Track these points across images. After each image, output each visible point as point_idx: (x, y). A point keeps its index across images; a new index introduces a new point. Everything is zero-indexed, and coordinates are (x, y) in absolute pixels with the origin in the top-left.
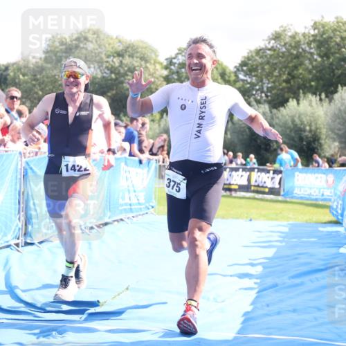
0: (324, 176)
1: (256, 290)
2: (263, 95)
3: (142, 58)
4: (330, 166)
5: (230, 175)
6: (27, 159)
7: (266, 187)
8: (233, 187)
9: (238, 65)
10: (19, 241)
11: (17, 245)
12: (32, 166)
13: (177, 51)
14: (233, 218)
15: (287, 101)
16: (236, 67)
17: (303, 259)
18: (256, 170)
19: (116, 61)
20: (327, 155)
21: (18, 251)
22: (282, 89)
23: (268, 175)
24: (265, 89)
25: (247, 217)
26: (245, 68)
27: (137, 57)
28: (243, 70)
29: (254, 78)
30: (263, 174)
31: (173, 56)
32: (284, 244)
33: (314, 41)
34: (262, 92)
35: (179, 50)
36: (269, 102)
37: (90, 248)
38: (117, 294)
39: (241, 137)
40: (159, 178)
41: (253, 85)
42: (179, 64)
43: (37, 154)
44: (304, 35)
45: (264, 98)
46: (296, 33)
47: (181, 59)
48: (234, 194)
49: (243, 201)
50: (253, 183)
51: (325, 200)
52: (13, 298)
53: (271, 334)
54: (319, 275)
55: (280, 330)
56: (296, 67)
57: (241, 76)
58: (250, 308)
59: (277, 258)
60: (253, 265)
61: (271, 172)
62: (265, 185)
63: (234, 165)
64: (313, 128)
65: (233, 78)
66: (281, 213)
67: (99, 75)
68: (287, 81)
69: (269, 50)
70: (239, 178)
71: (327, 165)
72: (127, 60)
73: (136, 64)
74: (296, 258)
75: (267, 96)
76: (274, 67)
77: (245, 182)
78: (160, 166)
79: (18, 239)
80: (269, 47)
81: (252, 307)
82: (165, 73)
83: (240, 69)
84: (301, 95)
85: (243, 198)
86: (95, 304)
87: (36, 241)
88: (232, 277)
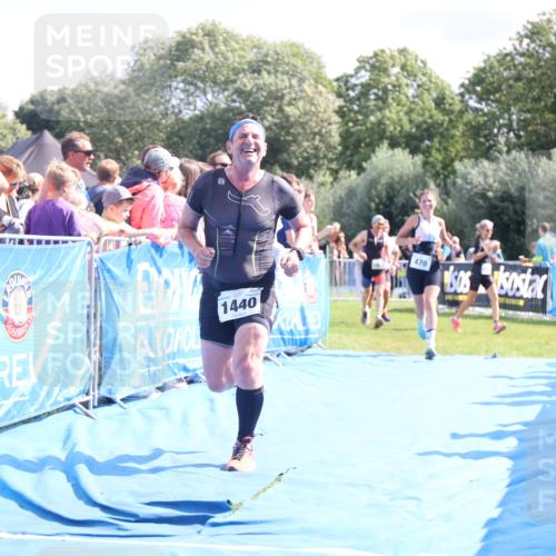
1: (507, 481)
2: (512, 134)
5: (456, 277)
6: (101, 255)
7: (521, 298)
8: (461, 298)
9: (467, 82)
10: (90, 398)
11: (86, 404)
12: (110, 265)
13: (358, 64)
14: (462, 353)
16: (462, 85)
18: (502, 268)
19: (247, 82)
21: (88, 415)
23: (523, 276)
24: (515, 124)
25: (487, 351)
26: (478, 89)
27: (283, 73)
28: (475, 92)
29: (494, 105)
30: (515, 274)
31: (353, 72)
32: (554, 398)
34: (510, 129)
36: (520, 147)
37: (212, 410)
38: (261, 488)
39: (472, 211)
40: (331, 284)
41: (493, 118)
42: (363, 85)
45: (514, 140)
47: (364, 77)
49: (480, 322)
52: (80, 497)
57: (473, 103)
58: (495, 513)
59: (540, 423)
61: (530, 270)
62: (518, 294)
63: (461, 260)
65: (457, 107)
66: (547, 343)
67: (223, 106)
69: (522, 55)
73: (281, 85)
75: (518, 137)
78: (332, 263)
79: (87, 394)
80: (522, 49)
81: (500, 510)
83: (471, 88)
85: (481, 317)
86: (222, 507)
87: (118, 397)
88: (465, 456)
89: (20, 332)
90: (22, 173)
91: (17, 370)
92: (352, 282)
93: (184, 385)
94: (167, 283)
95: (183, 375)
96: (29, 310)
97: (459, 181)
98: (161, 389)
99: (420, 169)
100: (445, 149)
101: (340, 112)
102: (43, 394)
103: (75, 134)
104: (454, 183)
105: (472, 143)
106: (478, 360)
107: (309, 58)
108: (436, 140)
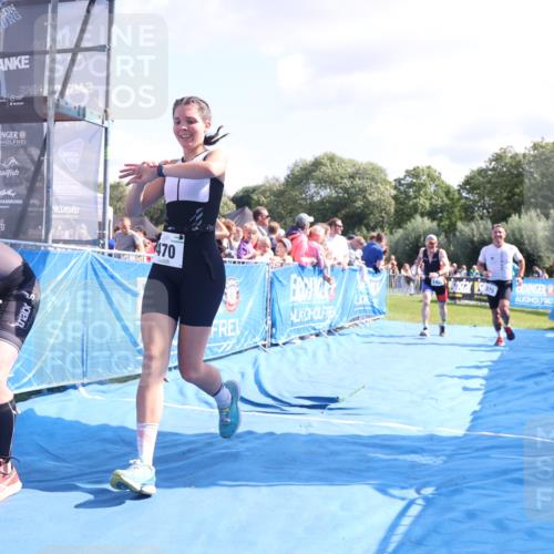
0: (544, 286)
1: (482, 392)
2: (485, 211)
3: (373, 179)
4: (550, 276)
5: (455, 285)
8: (457, 295)
9: (461, 184)
10: (266, 343)
11: (264, 346)
14: (458, 324)
15: (510, 216)
16: (459, 185)
17: (527, 363)
18: (479, 280)
19: (347, 183)
20: (547, 266)
21: (265, 351)
22: (503, 206)
24: (487, 206)
25: (471, 323)
26: (468, 187)
27: (367, 179)
28: (466, 189)
29: (476, 196)
31: (402, 177)
32: (508, 348)
33: (533, 161)
34: (484, 209)
35: (408, 172)
36: (491, 218)
38: (354, 391)
41: (474, 201)
42: (407, 184)
43: (282, 265)
44: (524, 155)
45: (486, 214)
46: (517, 154)
47: (409, 180)
48: (458, 302)
49: (467, 308)
50: (476, 291)
51: (546, 308)
53: (499, 432)
54: (543, 378)
55: (509, 429)
56: (516, 186)
57: (465, 194)
58: (477, 408)
59: (501, 362)
60: (478, 367)
63: (458, 275)
64: (533, 241)
65: (457, 196)
67: (334, 195)
68: (508, 198)
69: (491, 170)
70: (463, 288)
71: (547, 276)
72: (358, 182)
73: (366, 185)
74: (520, 362)
75: (488, 212)
76: (495, 185)
77: (468, 291)
79: (265, 340)
80: (491, 167)
81: (480, 406)
82: (394, 192)
83: (463, 187)
84: (523, 210)
85: (467, 305)
86: (335, 400)
87: (280, 342)
88: (460, 377)
89: (232, 308)
90: (234, 229)
91: (231, 327)
92: (400, 286)
93: (314, 337)
94: (306, 285)
95: (313, 332)
96: (238, 298)
97: (458, 234)
98: (302, 338)
99: (436, 228)
100: (450, 218)
101: (395, 198)
102: (243, 341)
103: (259, 208)
104: (455, 235)
105: (463, 214)
106: (466, 327)
107: (380, 170)
108: (445, 214)
